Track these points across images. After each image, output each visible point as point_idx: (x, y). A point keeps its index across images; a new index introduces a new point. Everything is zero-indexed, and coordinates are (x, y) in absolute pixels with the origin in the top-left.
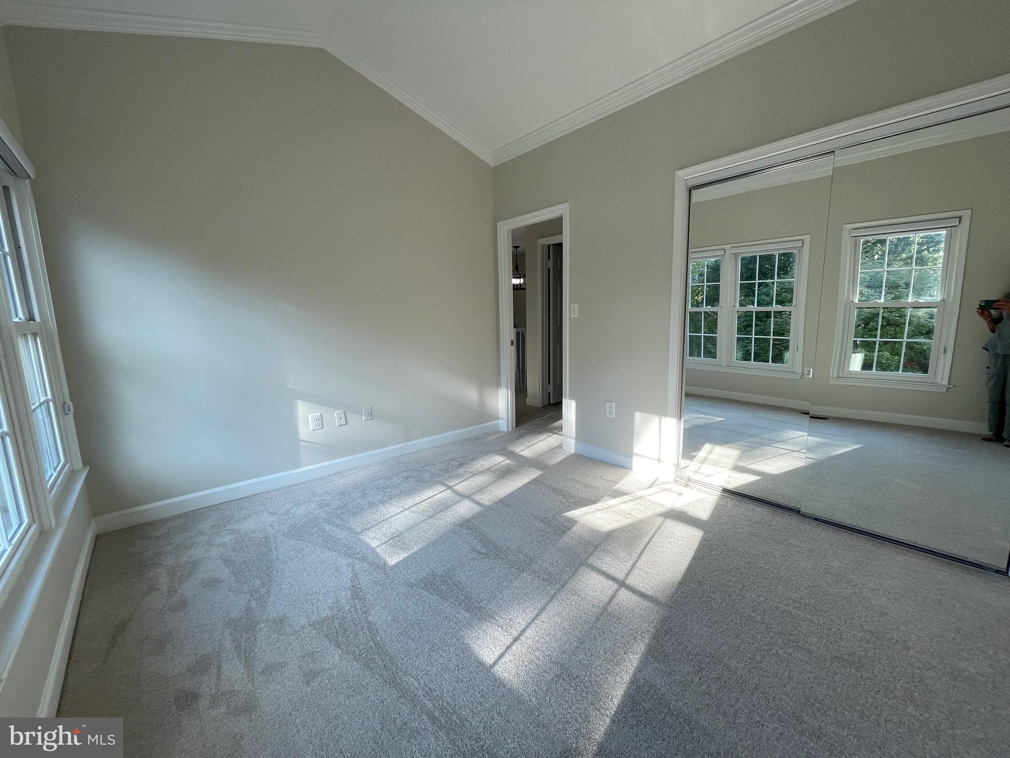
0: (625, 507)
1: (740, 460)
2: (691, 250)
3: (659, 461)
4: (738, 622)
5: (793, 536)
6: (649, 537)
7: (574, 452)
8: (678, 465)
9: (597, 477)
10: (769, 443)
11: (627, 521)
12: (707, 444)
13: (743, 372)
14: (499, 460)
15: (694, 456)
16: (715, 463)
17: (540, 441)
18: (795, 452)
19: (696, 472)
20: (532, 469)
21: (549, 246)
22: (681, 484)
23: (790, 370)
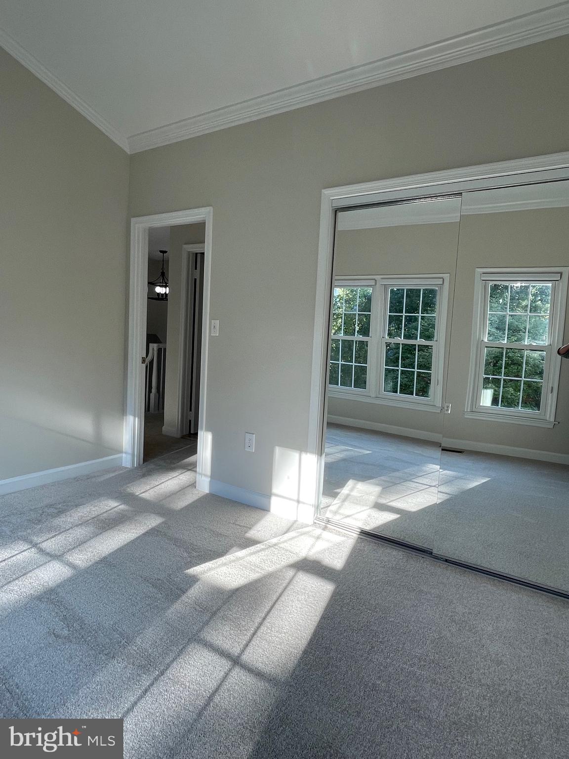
0: (254, 559)
1: (381, 497)
2: (335, 277)
3: (298, 502)
4: (362, 694)
5: (425, 581)
6: (278, 594)
7: (208, 492)
8: (318, 506)
9: (229, 523)
10: (408, 478)
11: (254, 576)
12: (351, 480)
13: (391, 404)
14: (111, 506)
15: (338, 494)
16: (357, 501)
17: (170, 479)
18: (433, 488)
19: (335, 513)
20: (153, 516)
21: (196, 254)
22: (320, 527)
23: (432, 403)
